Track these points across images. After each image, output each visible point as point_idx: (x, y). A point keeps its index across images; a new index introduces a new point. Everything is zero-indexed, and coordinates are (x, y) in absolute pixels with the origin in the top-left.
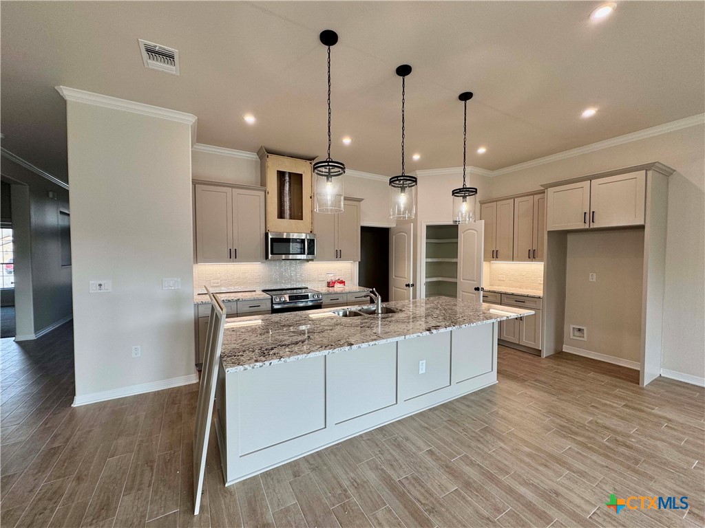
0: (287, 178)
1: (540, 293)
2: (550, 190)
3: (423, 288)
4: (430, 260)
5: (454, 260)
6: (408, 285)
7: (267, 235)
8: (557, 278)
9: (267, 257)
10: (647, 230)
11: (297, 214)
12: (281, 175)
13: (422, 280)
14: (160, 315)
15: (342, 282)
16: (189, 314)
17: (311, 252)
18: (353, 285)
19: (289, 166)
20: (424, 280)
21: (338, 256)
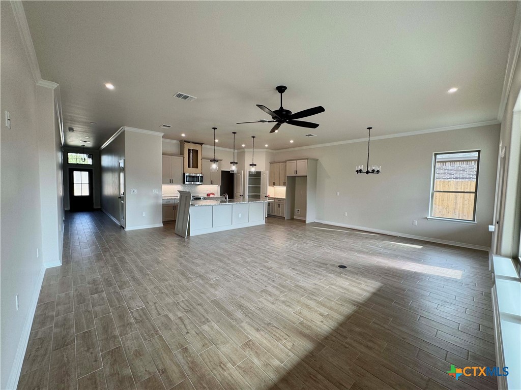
0: (191, 151)
1: (285, 198)
2: (287, 162)
3: (247, 197)
4: (250, 186)
5: (259, 186)
6: (241, 196)
7: (184, 174)
8: (291, 192)
9: (184, 183)
10: (308, 177)
11: (196, 166)
12: (189, 150)
13: (247, 193)
14: (151, 202)
15: (213, 194)
16: (161, 202)
17: (202, 181)
18: (218, 194)
19: (193, 147)
20: (247, 194)
21: (212, 183)
